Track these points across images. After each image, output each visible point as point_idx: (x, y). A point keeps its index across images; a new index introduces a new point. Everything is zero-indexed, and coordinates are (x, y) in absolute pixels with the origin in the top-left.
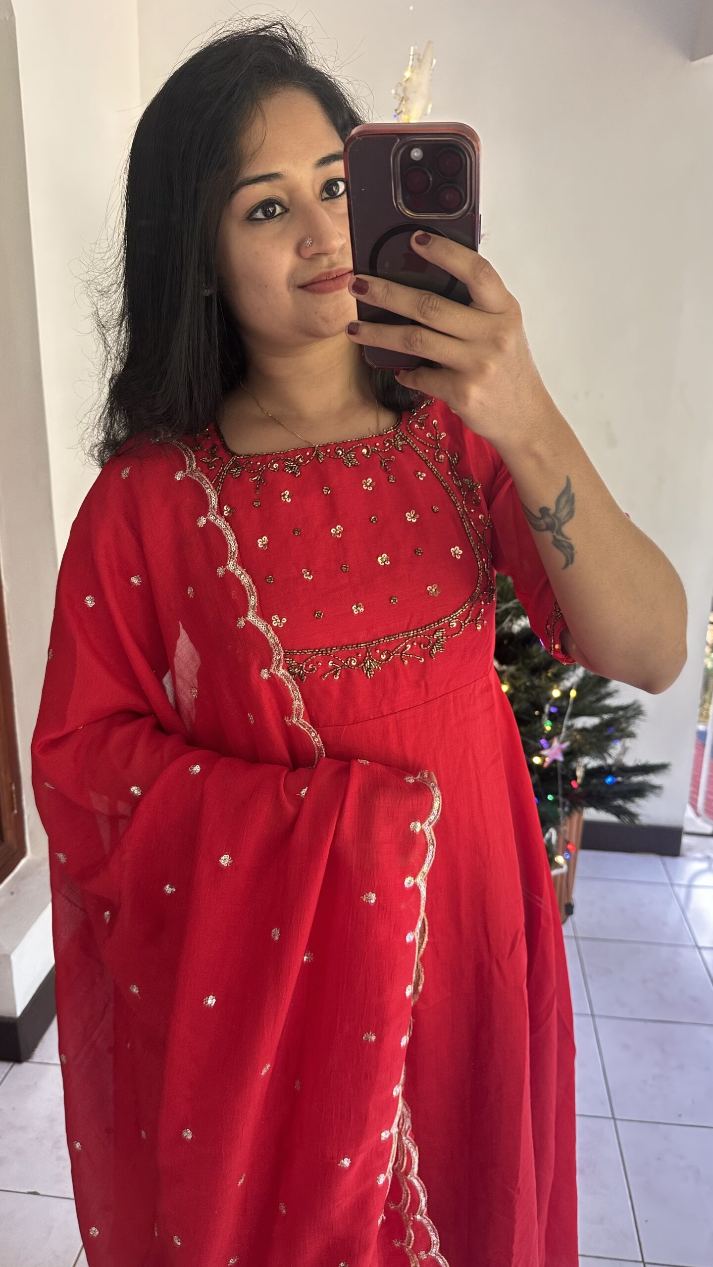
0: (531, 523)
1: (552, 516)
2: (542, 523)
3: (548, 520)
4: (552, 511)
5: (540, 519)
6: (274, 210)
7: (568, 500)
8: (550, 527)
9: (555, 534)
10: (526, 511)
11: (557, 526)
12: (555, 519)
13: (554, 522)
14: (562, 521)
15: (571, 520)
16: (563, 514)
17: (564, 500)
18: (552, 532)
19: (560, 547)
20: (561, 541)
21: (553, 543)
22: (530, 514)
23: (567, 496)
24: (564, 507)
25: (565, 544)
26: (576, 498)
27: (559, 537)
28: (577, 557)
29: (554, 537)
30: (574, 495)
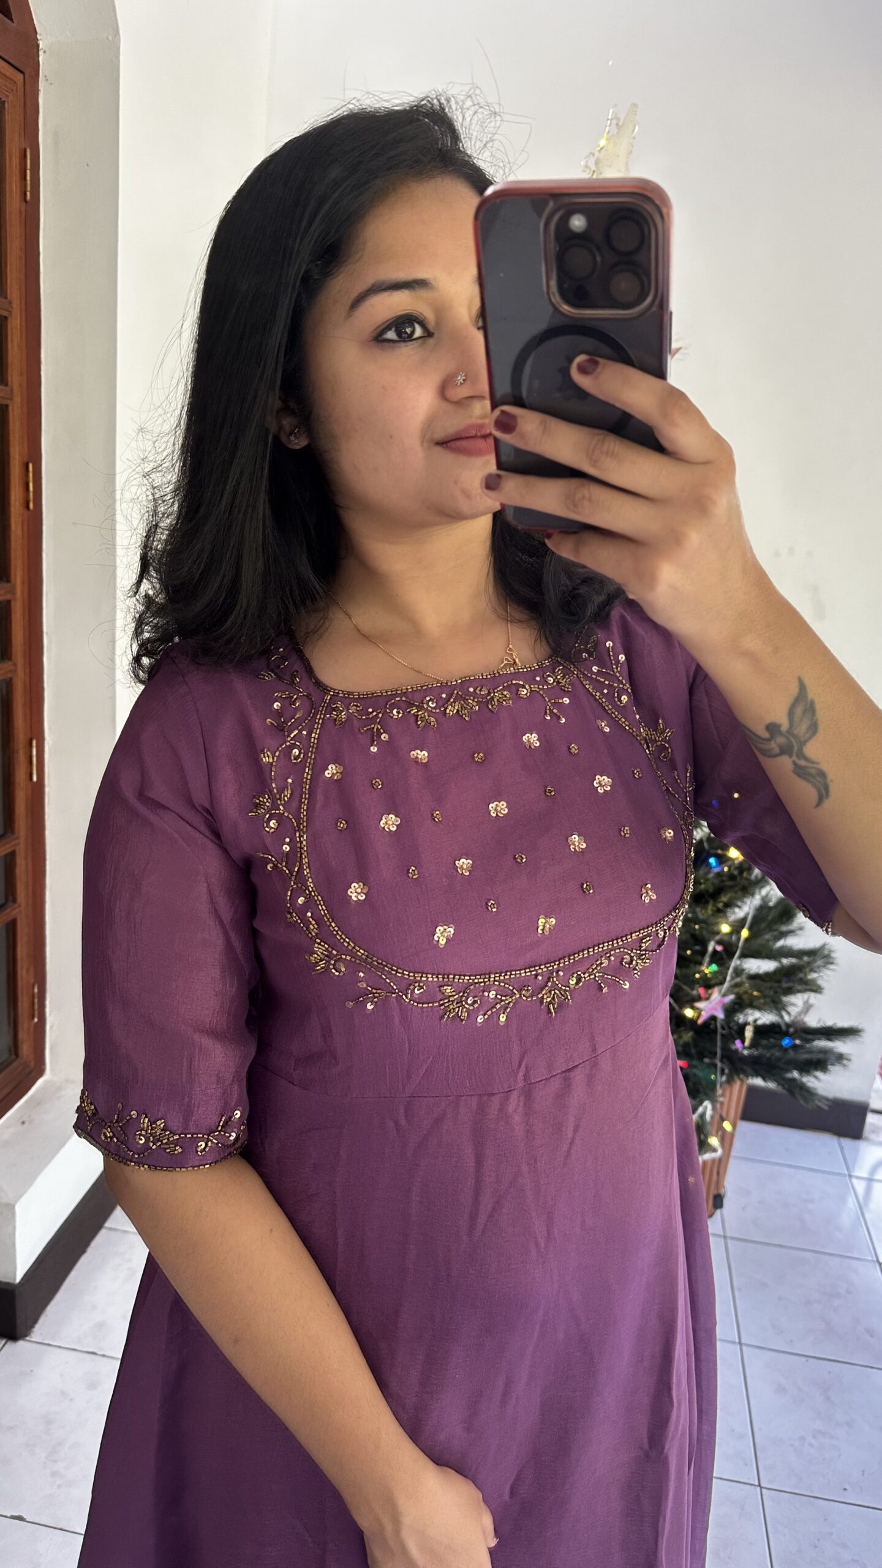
0: (756, 747)
1: (786, 734)
2: (774, 746)
3: (781, 740)
4: (785, 725)
5: (768, 740)
6: (413, 332)
7: (805, 710)
8: (786, 750)
9: (794, 758)
10: (748, 733)
11: (796, 748)
12: (793, 740)
13: (791, 742)
14: (802, 739)
15: (815, 738)
16: (801, 730)
17: (799, 710)
18: (791, 756)
19: (806, 776)
20: (807, 767)
21: (794, 772)
22: (753, 737)
23: (803, 704)
24: (801, 720)
25: (813, 771)
26: (818, 706)
27: (802, 763)
28: (833, 788)
29: (795, 763)
30: (812, 702)
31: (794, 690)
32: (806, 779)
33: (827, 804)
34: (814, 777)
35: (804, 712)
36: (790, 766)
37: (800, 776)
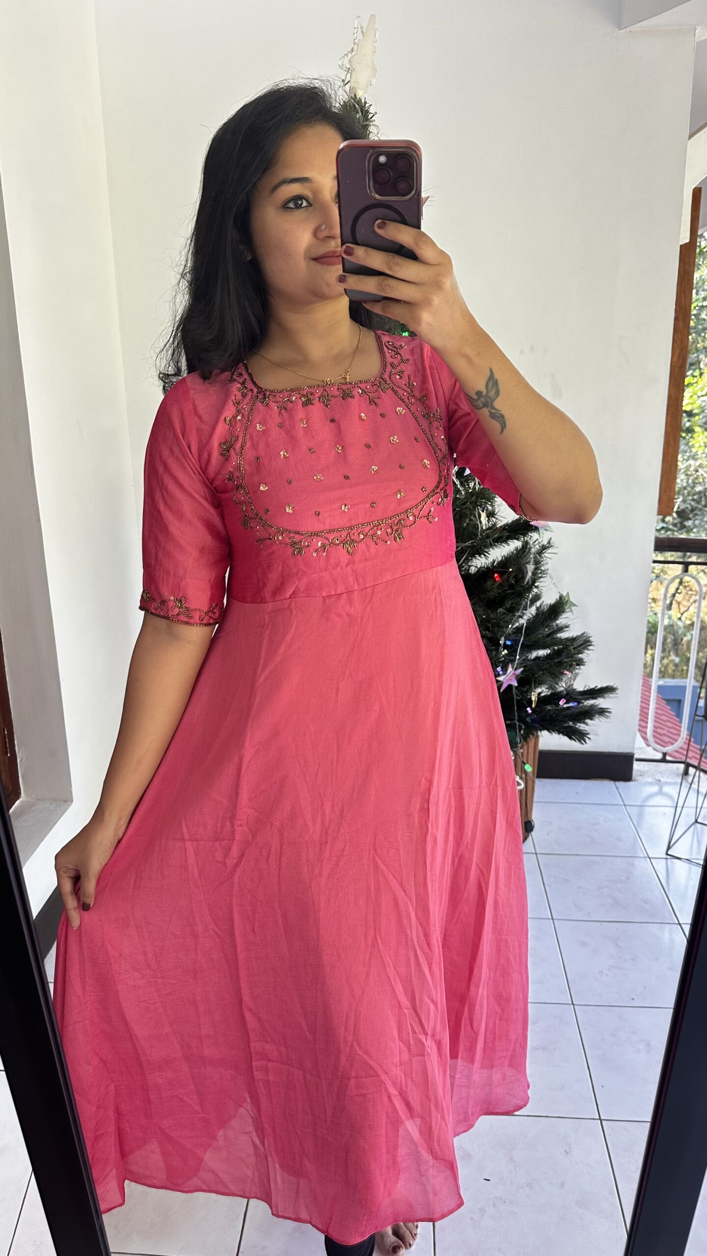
0: (473, 404)
1: (485, 397)
2: (478, 402)
6: (302, 203)
10: (468, 395)
11: (490, 404)
12: (488, 399)
15: (498, 398)
16: (492, 395)
18: (487, 408)
20: (495, 413)
23: (492, 381)
24: (492, 389)
25: (498, 415)
26: (499, 382)
28: (507, 423)
30: (496, 380)
31: (488, 374)
32: (494, 419)
33: (504, 431)
34: (499, 418)
35: (493, 385)
36: (488, 413)
37: (492, 417)
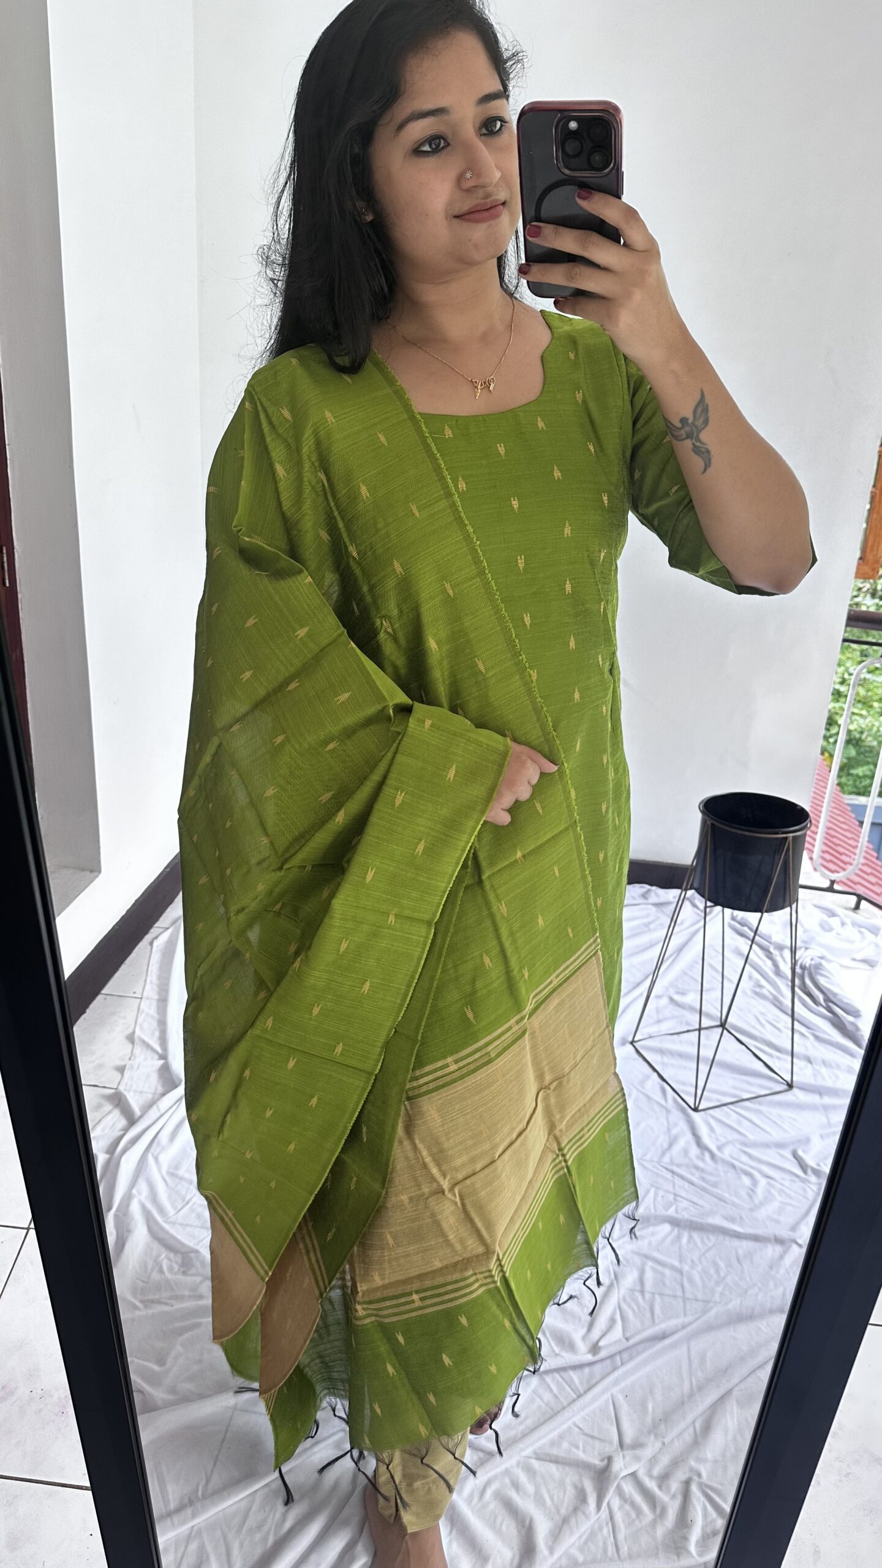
0: (672, 433)
1: (690, 426)
2: (682, 433)
4: (690, 421)
5: (680, 429)
8: (689, 436)
9: (694, 441)
10: (669, 424)
11: (695, 435)
12: (694, 428)
13: (692, 430)
14: (699, 429)
15: (706, 428)
16: (699, 422)
17: (699, 410)
18: (692, 440)
19: (699, 453)
20: (700, 447)
21: (693, 451)
22: (671, 426)
23: (702, 407)
24: (700, 416)
25: (703, 450)
26: (710, 409)
27: (698, 444)
28: (713, 461)
29: (693, 444)
30: (707, 405)
31: (698, 397)
32: (698, 455)
33: (709, 470)
34: (703, 453)
35: (702, 411)
36: (691, 446)
37: (696, 453)
